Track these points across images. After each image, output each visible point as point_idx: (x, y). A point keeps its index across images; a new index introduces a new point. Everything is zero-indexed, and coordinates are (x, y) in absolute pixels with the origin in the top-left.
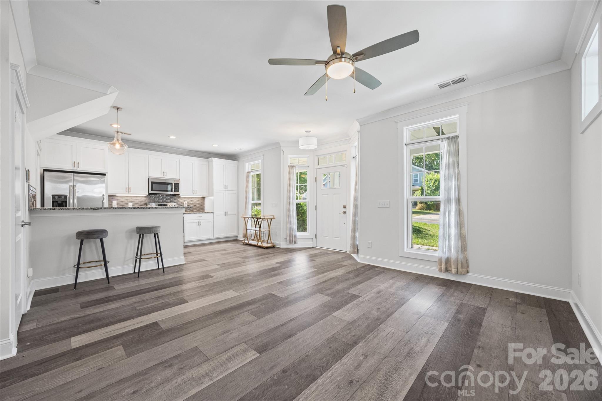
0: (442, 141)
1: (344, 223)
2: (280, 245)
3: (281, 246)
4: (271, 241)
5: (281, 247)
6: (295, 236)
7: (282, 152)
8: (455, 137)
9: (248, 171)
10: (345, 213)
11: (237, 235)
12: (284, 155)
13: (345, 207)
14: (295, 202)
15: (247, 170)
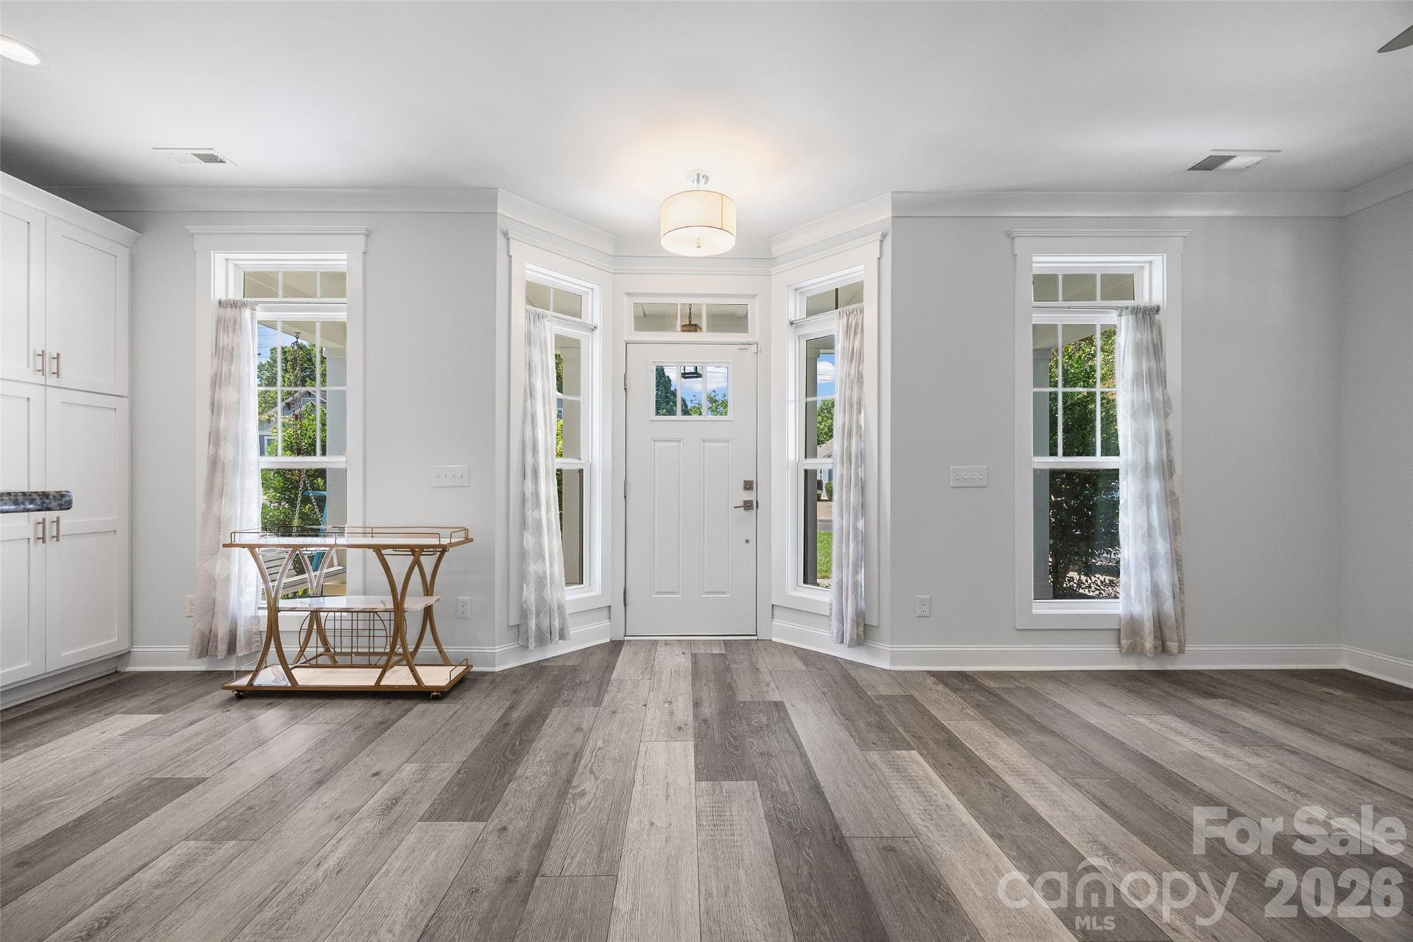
0: (1120, 315)
1: (747, 541)
2: (490, 659)
3: (494, 666)
4: (441, 651)
5: (497, 669)
6: (561, 608)
7: (500, 240)
8: (1151, 309)
9: (223, 298)
10: (748, 506)
11: (123, 647)
12: (510, 256)
13: (748, 486)
14: (553, 466)
15: (219, 293)
